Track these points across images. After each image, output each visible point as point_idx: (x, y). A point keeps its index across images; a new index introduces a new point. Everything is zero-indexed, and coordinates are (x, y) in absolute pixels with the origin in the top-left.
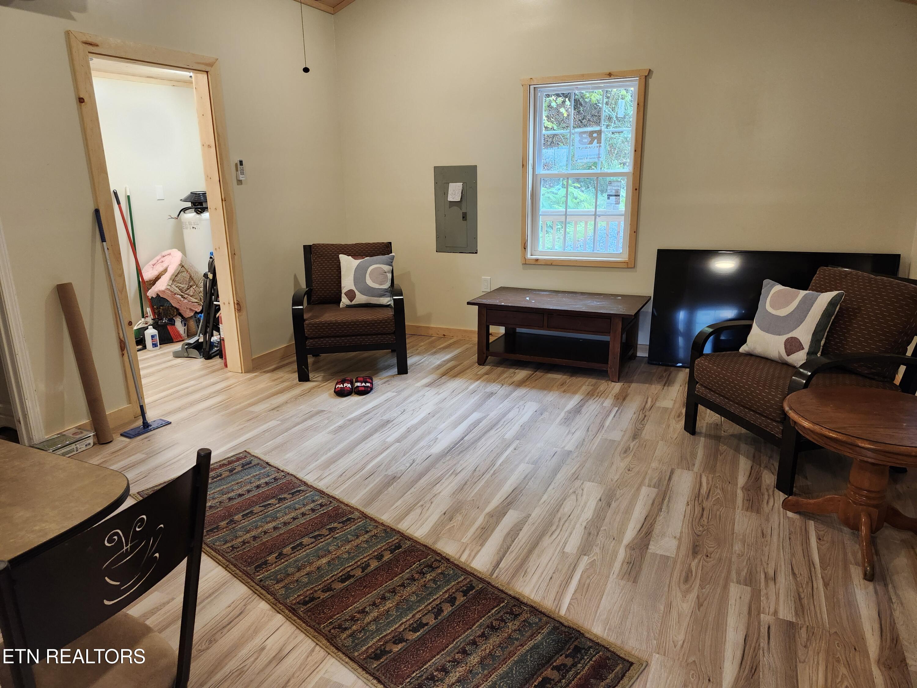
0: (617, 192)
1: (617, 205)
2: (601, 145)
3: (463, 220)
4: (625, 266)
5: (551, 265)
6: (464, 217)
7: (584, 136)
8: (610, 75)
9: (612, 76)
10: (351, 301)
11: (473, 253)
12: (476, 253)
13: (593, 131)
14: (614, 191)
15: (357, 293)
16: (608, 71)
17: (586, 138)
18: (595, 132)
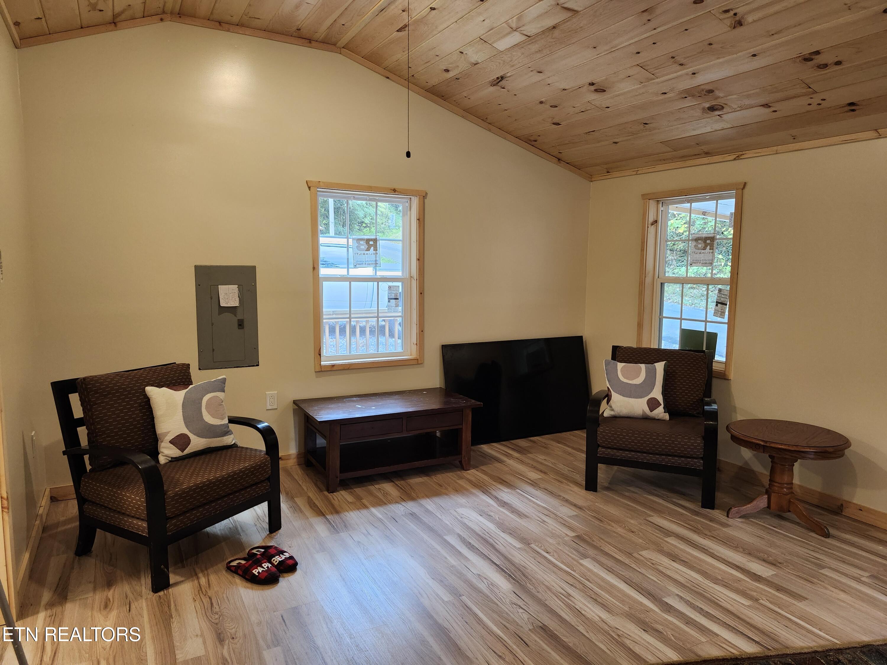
0: (396, 296)
1: (397, 308)
2: (377, 252)
3: (239, 328)
4: (415, 362)
5: (348, 369)
6: (241, 324)
7: (362, 242)
8: (394, 190)
9: (396, 192)
10: (182, 450)
11: (254, 366)
12: (258, 365)
13: (369, 239)
14: (393, 295)
15: (192, 436)
16: (393, 187)
17: (362, 245)
18: (371, 240)
